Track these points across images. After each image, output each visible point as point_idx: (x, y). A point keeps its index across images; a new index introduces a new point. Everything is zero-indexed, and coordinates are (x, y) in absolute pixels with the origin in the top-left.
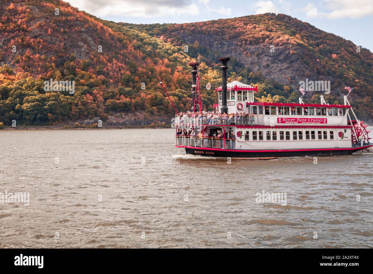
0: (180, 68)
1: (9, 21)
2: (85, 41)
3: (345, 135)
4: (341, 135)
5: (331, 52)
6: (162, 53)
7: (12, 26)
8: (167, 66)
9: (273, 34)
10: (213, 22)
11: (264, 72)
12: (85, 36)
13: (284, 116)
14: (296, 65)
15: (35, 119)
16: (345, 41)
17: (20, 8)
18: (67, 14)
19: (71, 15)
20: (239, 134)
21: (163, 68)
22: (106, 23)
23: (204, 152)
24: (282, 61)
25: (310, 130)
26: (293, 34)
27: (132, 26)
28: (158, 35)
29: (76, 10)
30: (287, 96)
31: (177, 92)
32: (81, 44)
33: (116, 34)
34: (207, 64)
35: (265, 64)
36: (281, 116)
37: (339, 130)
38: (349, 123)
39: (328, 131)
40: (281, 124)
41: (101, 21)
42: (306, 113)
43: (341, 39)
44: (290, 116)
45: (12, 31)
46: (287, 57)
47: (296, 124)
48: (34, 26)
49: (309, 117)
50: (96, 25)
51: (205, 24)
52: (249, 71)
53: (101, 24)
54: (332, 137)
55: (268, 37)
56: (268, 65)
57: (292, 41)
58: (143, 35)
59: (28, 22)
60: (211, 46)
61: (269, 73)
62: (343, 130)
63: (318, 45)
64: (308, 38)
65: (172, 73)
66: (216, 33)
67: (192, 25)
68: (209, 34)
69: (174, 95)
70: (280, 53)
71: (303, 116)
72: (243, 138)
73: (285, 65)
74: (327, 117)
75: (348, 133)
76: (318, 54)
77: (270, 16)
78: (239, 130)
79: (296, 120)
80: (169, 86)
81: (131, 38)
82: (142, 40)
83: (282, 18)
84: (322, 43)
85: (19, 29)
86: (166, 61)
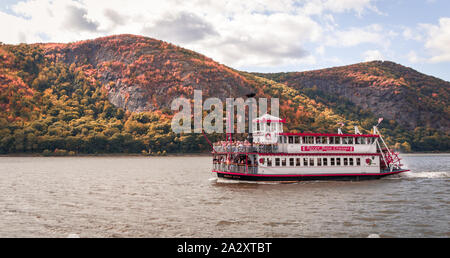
0: (301, 107)
1: (166, 73)
2: (225, 88)
3: (373, 161)
4: (368, 161)
5: (432, 92)
6: (287, 96)
7: (169, 77)
8: (291, 106)
9: (380, 78)
10: (328, 70)
11: (373, 109)
12: (225, 84)
13: (308, 145)
14: (400, 103)
15: (189, 149)
16: (444, 82)
17: (175, 64)
18: (211, 67)
19: (214, 67)
20: (262, 161)
21: (288, 108)
22: (241, 73)
23: (231, 176)
24: (388, 101)
25: (335, 157)
26: (398, 77)
27: (262, 75)
28: (283, 81)
29: (217, 63)
30: (392, 129)
31: (299, 126)
32: (222, 90)
33: (250, 82)
34: (324, 103)
35: (373, 102)
36: (305, 145)
37: (367, 157)
38: (378, 151)
39: (355, 158)
40: (305, 152)
41: (237, 71)
42: (331, 142)
43: (440, 80)
44: (315, 144)
45: (169, 82)
46: (392, 97)
47: (321, 152)
48: (186, 77)
49: (334, 145)
50: (233, 75)
51: (321, 71)
52: (360, 108)
53: (237, 74)
54: (358, 164)
55: (376, 80)
56: (376, 104)
57: (397, 83)
58: (270, 82)
59: (181, 74)
60: (327, 88)
61: (376, 111)
62: (370, 158)
63: (419, 86)
64: (411, 80)
65: (295, 111)
66: (331, 78)
67: (312, 72)
68: (325, 79)
69: (296, 129)
70: (386, 94)
71: (328, 144)
72: (266, 164)
73: (391, 103)
74: (354, 145)
75: (377, 160)
76: (420, 94)
77: (377, 64)
78: (262, 157)
79: (321, 148)
80: (293, 122)
81: (261, 84)
82: (270, 85)
83: (387, 64)
84: (424, 84)
85: (175, 79)
86: (290, 102)
